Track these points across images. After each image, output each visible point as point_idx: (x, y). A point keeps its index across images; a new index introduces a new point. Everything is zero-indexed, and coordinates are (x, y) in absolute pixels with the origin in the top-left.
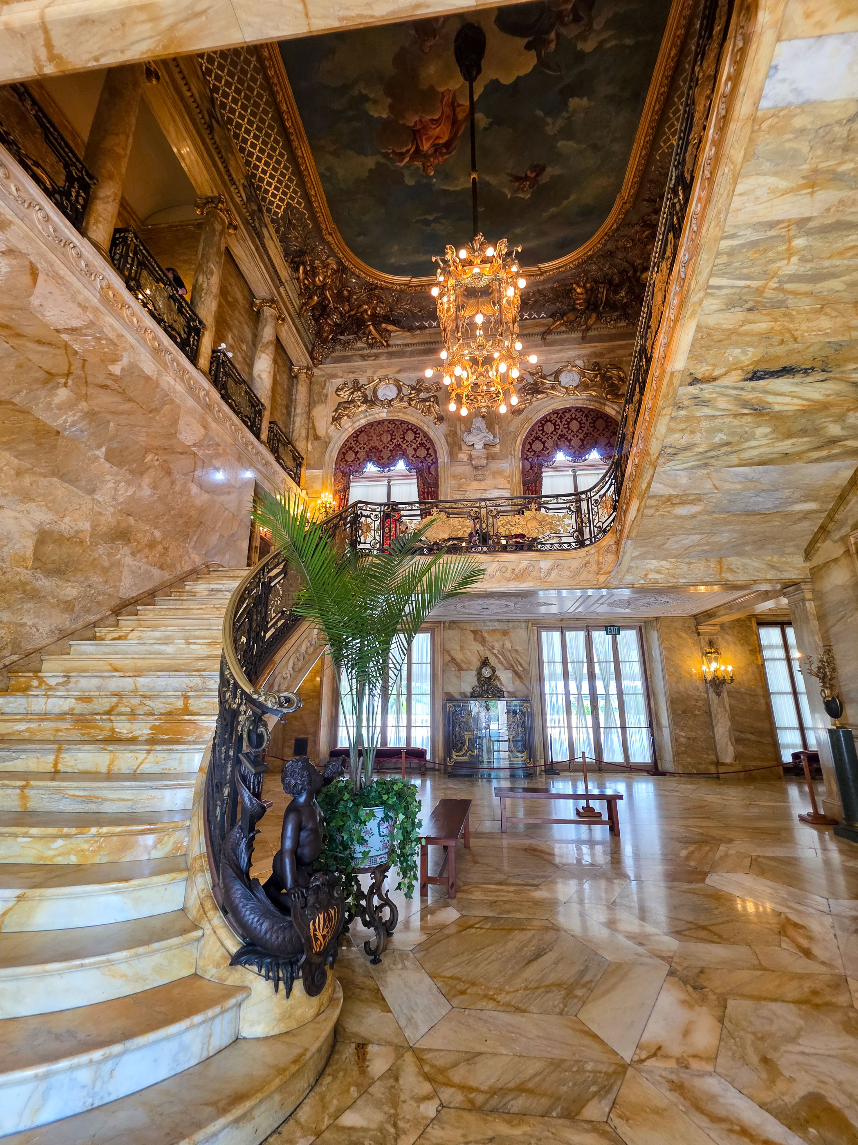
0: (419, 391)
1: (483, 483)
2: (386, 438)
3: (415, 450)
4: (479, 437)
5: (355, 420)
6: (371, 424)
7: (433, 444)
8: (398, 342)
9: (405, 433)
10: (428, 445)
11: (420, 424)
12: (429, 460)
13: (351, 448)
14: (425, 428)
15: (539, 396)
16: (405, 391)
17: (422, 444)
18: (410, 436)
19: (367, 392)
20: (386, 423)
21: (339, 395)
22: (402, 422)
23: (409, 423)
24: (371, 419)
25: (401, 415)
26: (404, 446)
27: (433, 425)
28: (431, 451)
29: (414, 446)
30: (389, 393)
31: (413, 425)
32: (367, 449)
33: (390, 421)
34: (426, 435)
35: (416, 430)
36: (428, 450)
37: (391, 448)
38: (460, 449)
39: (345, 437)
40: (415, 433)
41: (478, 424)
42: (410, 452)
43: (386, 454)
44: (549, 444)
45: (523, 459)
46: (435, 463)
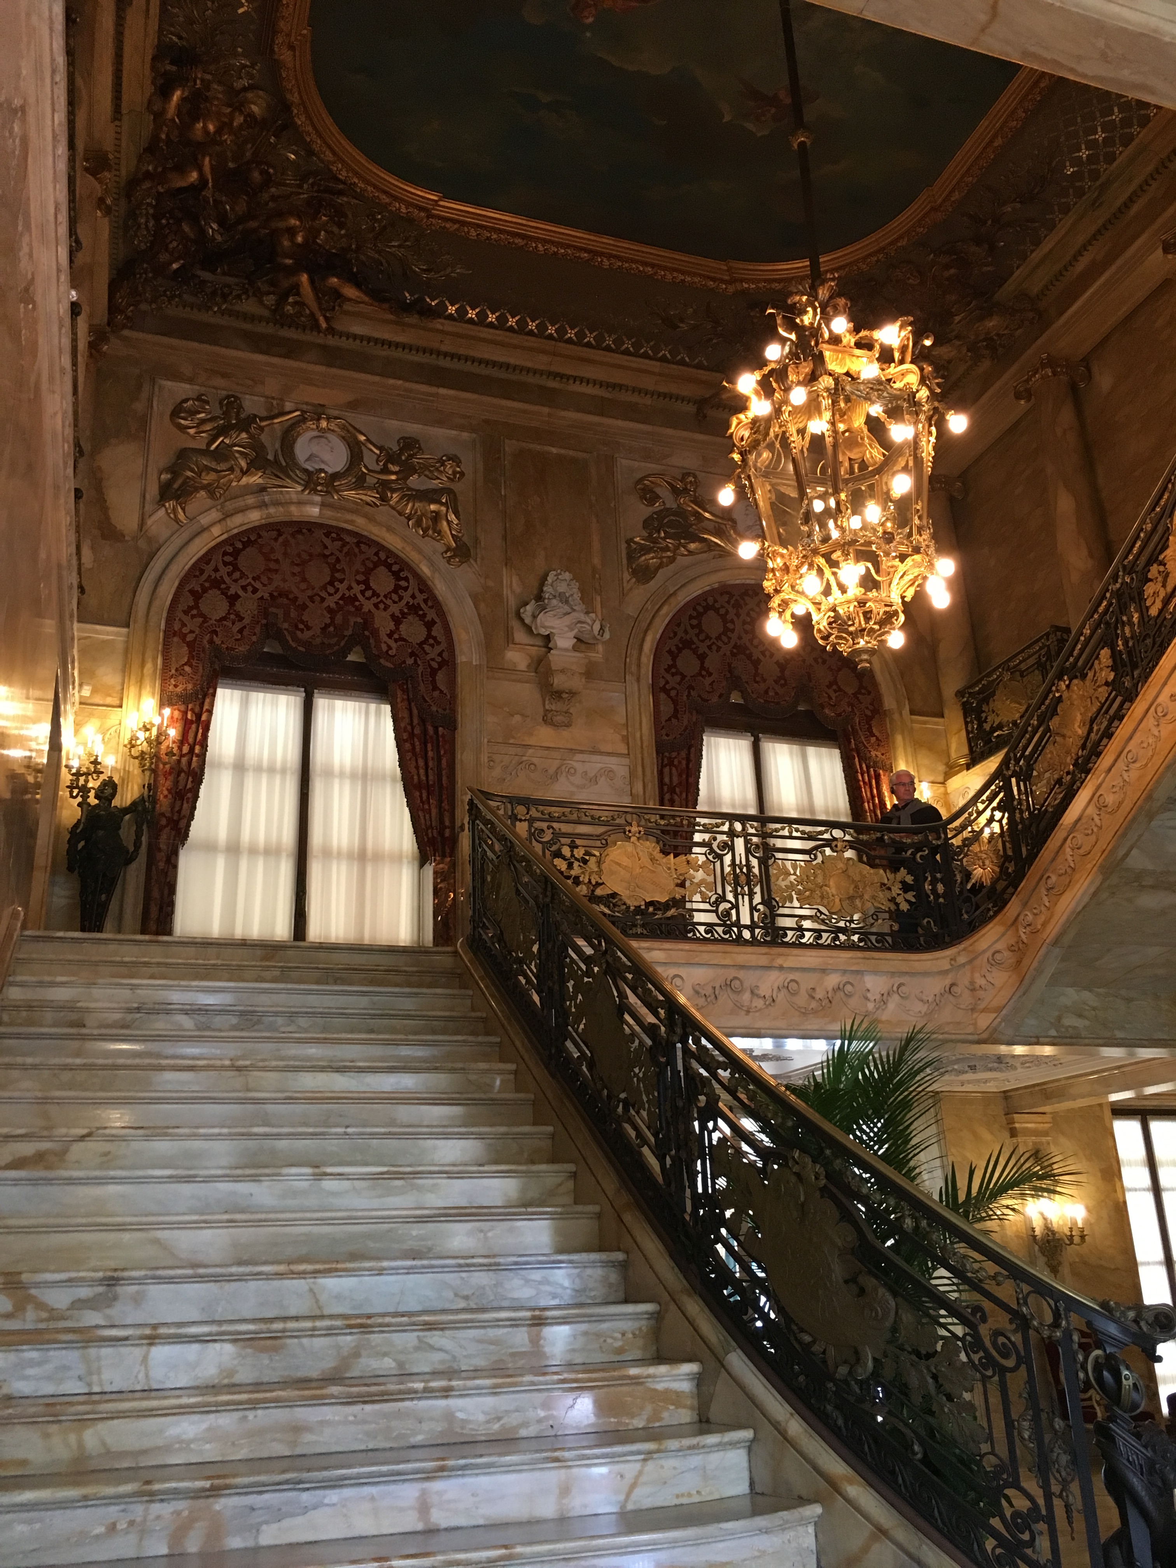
0: (408, 470)
1: (565, 733)
2: (318, 574)
3: (397, 621)
4: (567, 620)
5: (230, 506)
6: (276, 528)
7: (442, 613)
8: (358, 329)
9: (368, 572)
10: (431, 615)
11: (413, 557)
12: (432, 653)
13: (216, 583)
14: (425, 569)
15: (692, 546)
16: (370, 459)
17: (414, 609)
18: (383, 581)
19: (264, 438)
20: (319, 534)
21: (183, 429)
22: (362, 540)
23: (381, 547)
24: (276, 514)
25: (360, 521)
26: (368, 606)
27: (442, 563)
28: (437, 631)
29: (395, 609)
30: (326, 457)
31: (390, 553)
32: (263, 593)
33: (330, 531)
34: (424, 587)
35: (399, 568)
36: (430, 625)
37: (331, 602)
38: (509, 639)
39: (199, 548)
40: (396, 575)
41: (562, 588)
42: (383, 623)
43: (316, 618)
44: (713, 662)
45: (658, 689)
46: (448, 662)
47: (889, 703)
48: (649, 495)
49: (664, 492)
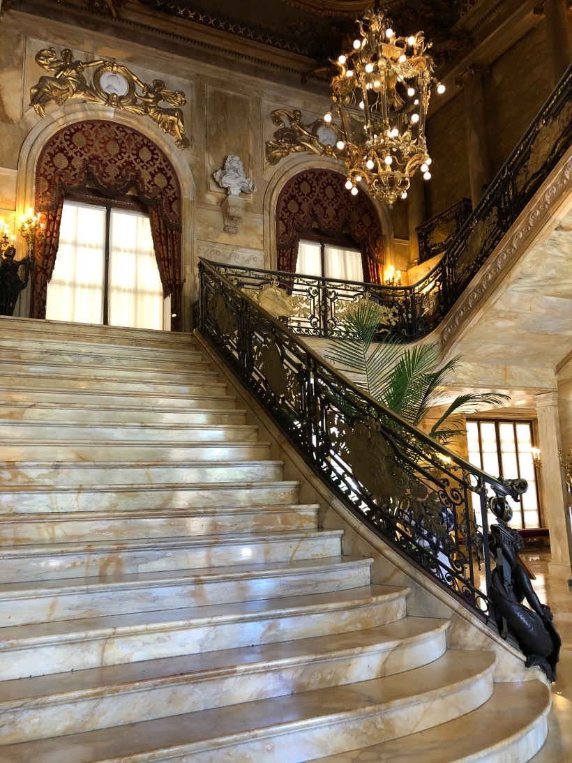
0: (158, 98)
1: (234, 238)
2: (113, 149)
3: (153, 176)
4: (237, 181)
5: (68, 109)
6: (92, 123)
7: (175, 173)
8: (132, 18)
9: (138, 149)
10: (170, 174)
11: (160, 143)
12: (170, 193)
13: (62, 150)
14: (166, 150)
15: (297, 148)
16: (139, 89)
17: (161, 170)
18: (145, 155)
19: (84, 74)
20: (113, 128)
21: (42, 65)
22: (135, 133)
23: (145, 137)
24: (92, 116)
25: (135, 122)
26: (138, 167)
27: (175, 148)
28: (172, 182)
29: (151, 169)
30: (117, 86)
31: (149, 141)
32: (86, 156)
33: (119, 126)
34: (166, 159)
35: (153, 148)
36: (169, 179)
37: (120, 163)
38: (208, 188)
39: (53, 131)
40: (152, 152)
41: (235, 164)
42: (146, 176)
43: (112, 171)
44: (305, 207)
45: (279, 218)
46: (178, 198)
47: (385, 231)
48: (277, 120)
49: (285, 119)
